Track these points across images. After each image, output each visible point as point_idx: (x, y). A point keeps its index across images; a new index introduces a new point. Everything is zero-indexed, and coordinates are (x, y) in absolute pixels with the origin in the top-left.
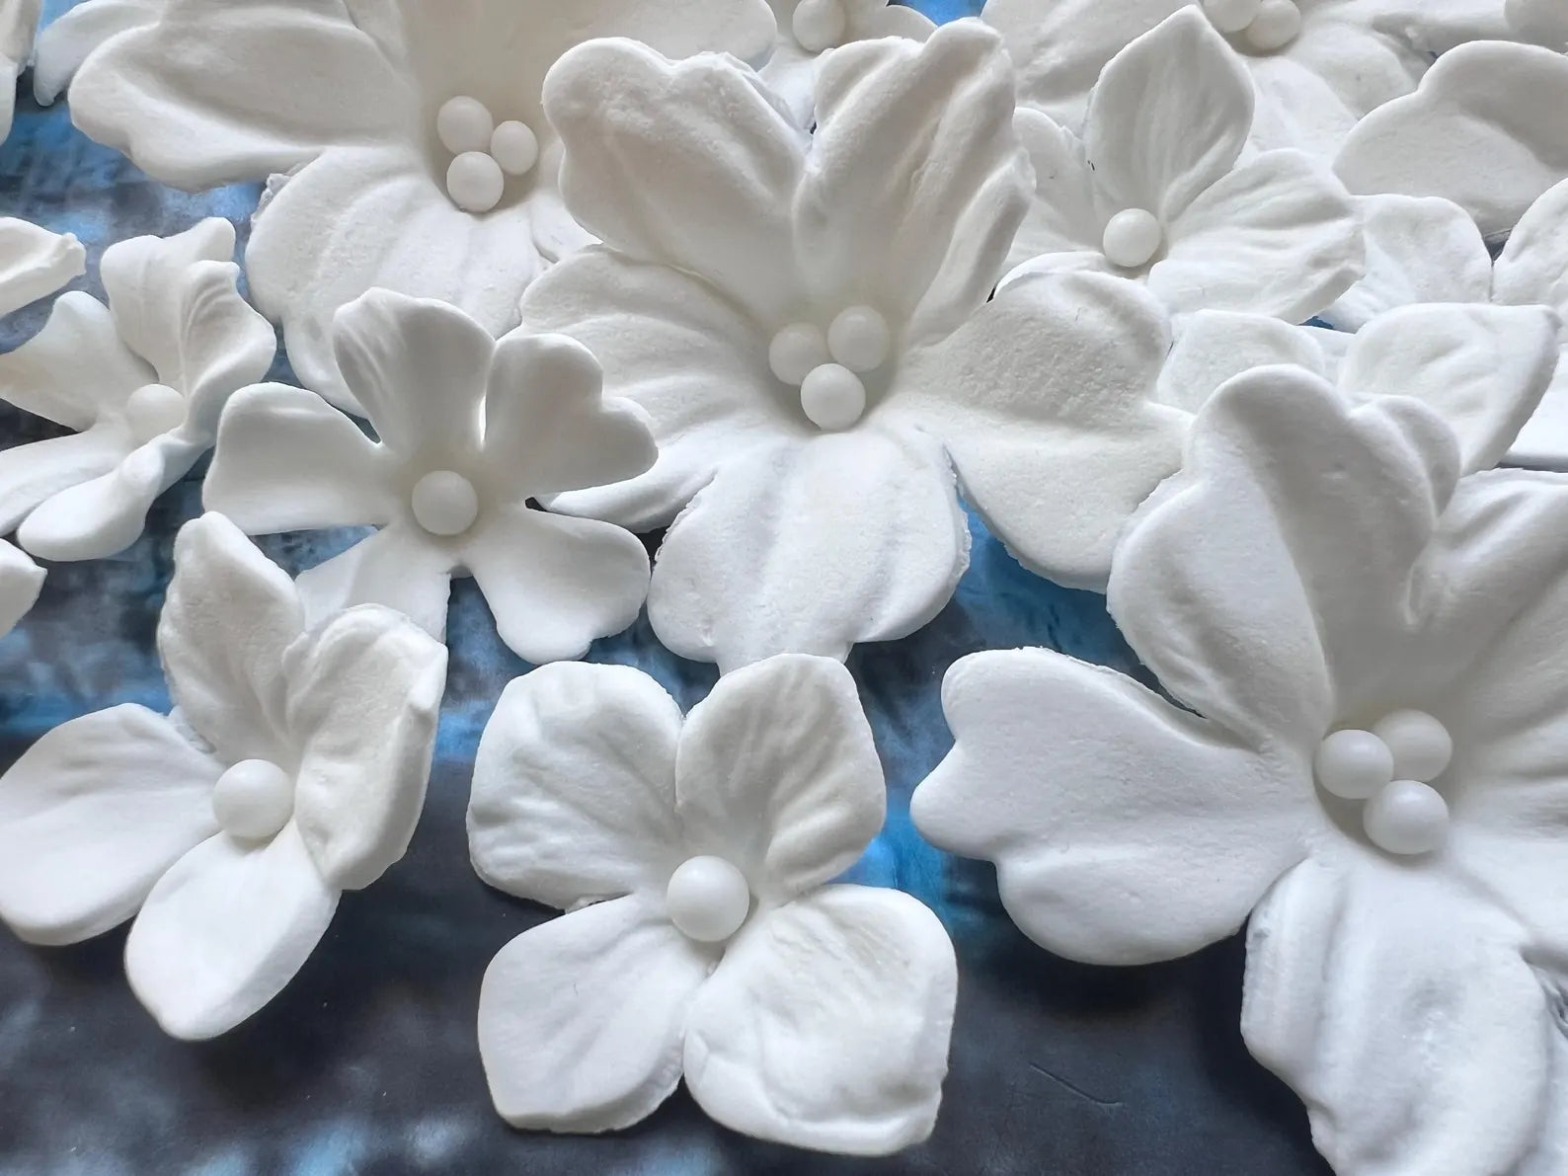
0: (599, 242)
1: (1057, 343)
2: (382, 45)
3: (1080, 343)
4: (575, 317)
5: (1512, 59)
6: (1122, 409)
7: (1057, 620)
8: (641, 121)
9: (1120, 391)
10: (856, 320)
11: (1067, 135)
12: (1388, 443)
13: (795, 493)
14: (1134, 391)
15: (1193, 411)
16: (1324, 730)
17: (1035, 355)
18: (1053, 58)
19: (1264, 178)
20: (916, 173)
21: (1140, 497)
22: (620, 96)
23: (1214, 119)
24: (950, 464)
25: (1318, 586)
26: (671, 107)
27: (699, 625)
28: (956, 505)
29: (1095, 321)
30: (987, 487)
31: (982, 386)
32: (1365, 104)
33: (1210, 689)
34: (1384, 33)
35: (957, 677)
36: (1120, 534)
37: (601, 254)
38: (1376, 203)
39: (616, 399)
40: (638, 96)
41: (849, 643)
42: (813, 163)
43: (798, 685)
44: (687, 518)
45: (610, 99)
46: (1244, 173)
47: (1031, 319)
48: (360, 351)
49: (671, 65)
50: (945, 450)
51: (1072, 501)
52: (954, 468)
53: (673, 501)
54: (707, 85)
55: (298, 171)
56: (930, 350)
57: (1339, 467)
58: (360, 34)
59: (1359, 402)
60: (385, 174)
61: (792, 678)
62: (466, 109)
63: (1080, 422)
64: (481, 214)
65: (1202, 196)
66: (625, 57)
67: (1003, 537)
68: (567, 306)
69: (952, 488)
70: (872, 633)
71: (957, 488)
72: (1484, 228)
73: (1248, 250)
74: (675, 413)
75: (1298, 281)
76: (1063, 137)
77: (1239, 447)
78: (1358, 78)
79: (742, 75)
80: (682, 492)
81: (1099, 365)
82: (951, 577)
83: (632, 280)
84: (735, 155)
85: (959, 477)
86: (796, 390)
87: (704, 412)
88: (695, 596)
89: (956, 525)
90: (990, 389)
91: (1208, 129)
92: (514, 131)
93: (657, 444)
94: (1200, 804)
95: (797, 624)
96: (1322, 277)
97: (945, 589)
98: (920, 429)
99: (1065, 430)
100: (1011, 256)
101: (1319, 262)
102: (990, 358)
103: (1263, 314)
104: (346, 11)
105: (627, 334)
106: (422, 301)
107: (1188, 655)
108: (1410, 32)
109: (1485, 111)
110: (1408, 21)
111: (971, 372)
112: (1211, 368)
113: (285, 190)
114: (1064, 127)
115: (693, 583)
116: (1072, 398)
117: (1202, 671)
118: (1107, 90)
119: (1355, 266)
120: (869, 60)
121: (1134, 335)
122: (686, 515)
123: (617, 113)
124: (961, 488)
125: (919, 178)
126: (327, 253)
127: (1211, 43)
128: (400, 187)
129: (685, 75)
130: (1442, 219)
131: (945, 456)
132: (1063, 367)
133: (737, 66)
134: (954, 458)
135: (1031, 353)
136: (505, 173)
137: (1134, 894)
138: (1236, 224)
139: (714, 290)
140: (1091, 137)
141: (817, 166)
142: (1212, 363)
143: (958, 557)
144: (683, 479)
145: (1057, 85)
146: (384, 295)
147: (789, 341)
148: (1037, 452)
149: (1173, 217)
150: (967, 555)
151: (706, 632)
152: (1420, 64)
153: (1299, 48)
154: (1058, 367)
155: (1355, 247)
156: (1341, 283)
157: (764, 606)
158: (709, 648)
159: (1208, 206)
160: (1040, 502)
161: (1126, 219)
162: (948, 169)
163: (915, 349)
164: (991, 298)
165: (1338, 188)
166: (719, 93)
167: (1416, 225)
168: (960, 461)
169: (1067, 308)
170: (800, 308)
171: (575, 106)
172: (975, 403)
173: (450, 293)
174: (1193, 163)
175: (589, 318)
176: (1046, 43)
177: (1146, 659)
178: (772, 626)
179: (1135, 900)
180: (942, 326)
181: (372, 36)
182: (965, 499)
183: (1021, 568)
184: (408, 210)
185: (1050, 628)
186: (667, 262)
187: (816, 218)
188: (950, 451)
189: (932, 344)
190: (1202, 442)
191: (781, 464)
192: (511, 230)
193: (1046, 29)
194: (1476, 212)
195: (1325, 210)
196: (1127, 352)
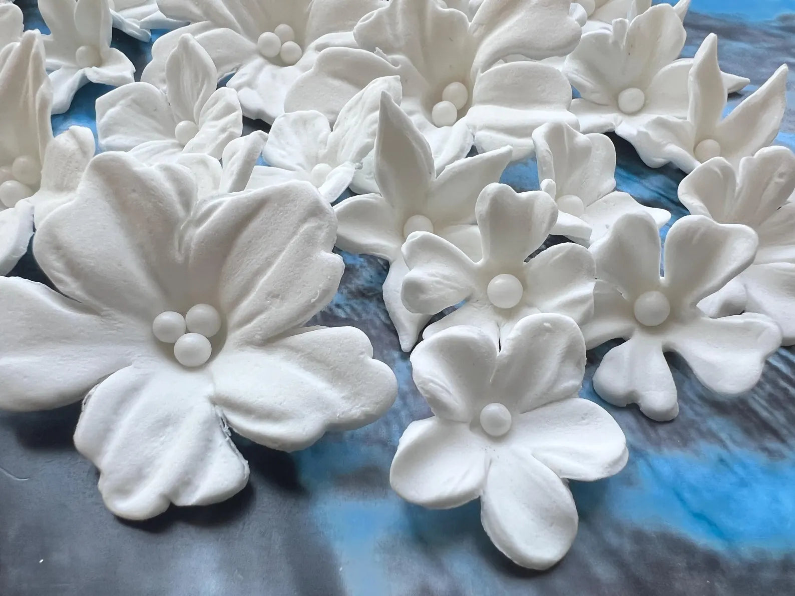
11: (161, 93)
19: (216, 100)
23: (200, 78)
33: (71, 286)
73: (210, 130)
91: (200, 83)
94: (68, 338)
96: (224, 136)
101: (223, 130)
117: (68, 279)
118: (168, 71)
137: (25, 377)
140: (168, 92)
161: (181, 125)
167: (304, 122)
174: (198, 98)
179: (25, 380)
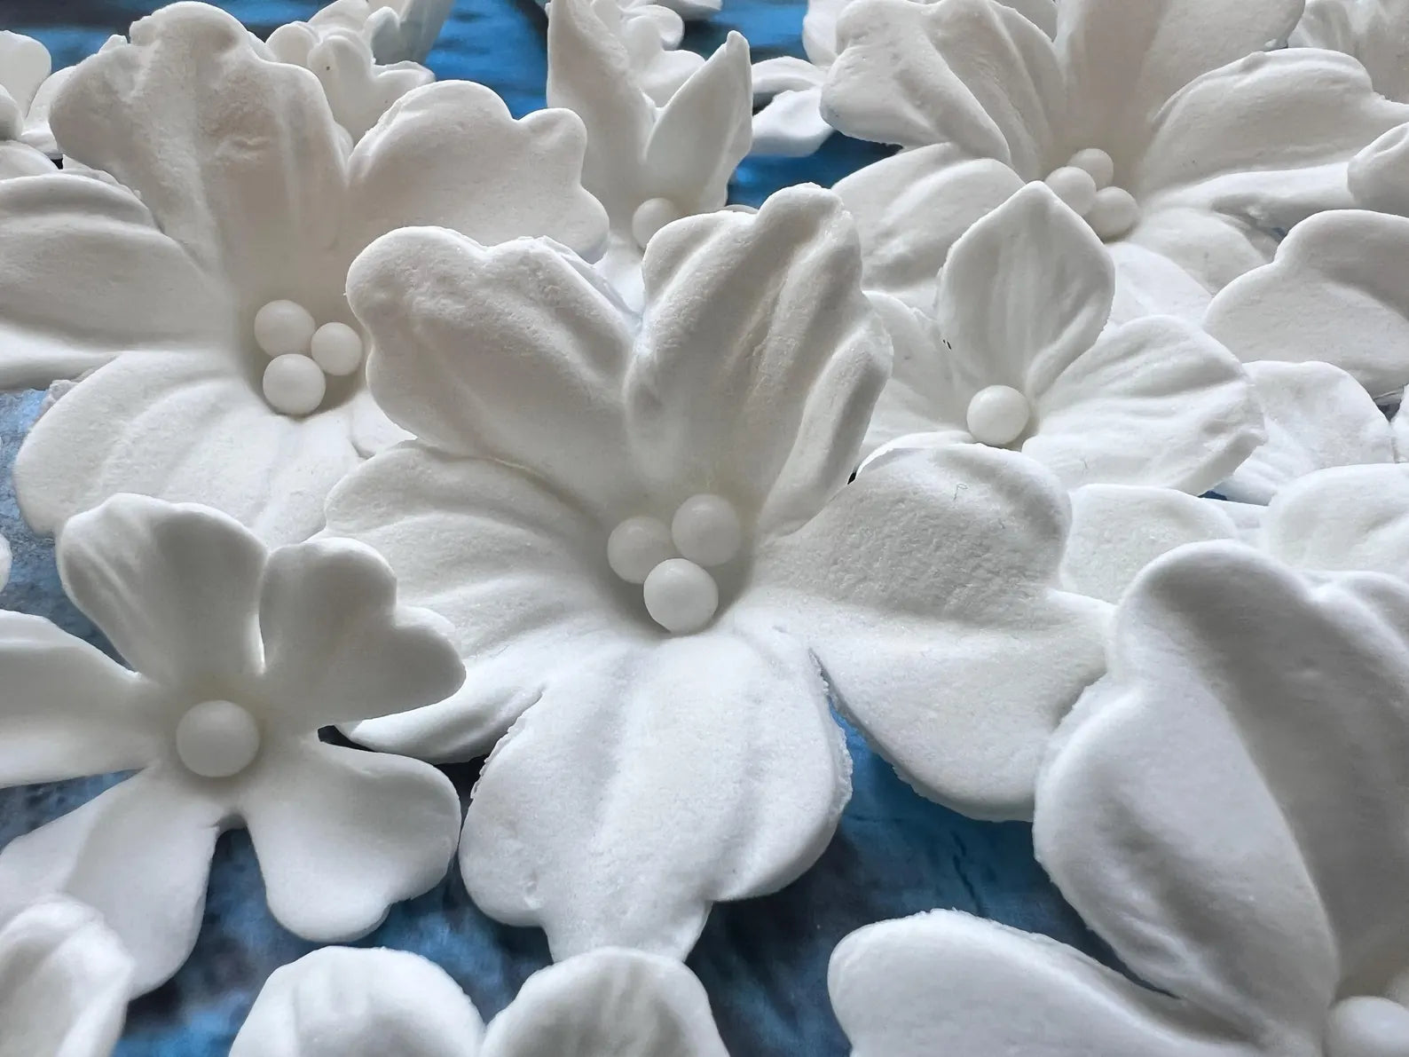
0: (414, 437)
1: (936, 526)
2: (193, 253)
3: (962, 525)
4: (385, 518)
5: (1368, 227)
6: (1023, 600)
7: (963, 849)
8: (450, 308)
9: (1017, 579)
10: (702, 509)
11: (919, 316)
12: (1368, 630)
13: (639, 710)
14: (1033, 578)
15: (1113, 601)
16: (1329, 995)
17: (910, 541)
18: (897, 247)
19: (1136, 346)
20: (757, 349)
21: (1061, 708)
22: (429, 284)
23: (1076, 287)
24: (820, 670)
25: (1300, 815)
26: (482, 293)
27: (521, 883)
28: (828, 717)
29: (978, 499)
30: (866, 698)
31: (849, 578)
32: (1217, 281)
33: (1187, 965)
34: (1225, 213)
35: (847, 963)
36: (1041, 759)
37: (414, 450)
38: (1255, 369)
39: (414, 610)
40: (447, 283)
41: (707, 902)
42: (643, 347)
43: (627, 996)
44: (508, 746)
45: (418, 286)
46: (1113, 342)
47: (902, 501)
48: (95, 568)
49: (485, 250)
50: (814, 656)
51: (972, 714)
52: (824, 675)
53: (492, 725)
54: (523, 268)
55: (87, 376)
56: (788, 540)
57: (1308, 663)
58: (167, 240)
59: (1318, 581)
60: (189, 378)
61: (620, 983)
62: (285, 313)
63: (970, 617)
64: (300, 416)
65: (1071, 368)
66: (434, 243)
67: (891, 757)
68: (377, 506)
69: (823, 698)
70: (737, 888)
71: (829, 698)
72: (1374, 390)
73: (1130, 420)
74: (499, 620)
75: (1191, 450)
76: (915, 318)
77: (1180, 644)
78: (1207, 256)
79: (565, 260)
80: (503, 714)
81: (988, 549)
82: (831, 813)
83: (449, 477)
84: (557, 340)
85: (831, 687)
86: (639, 588)
87: (535, 618)
88: (514, 845)
89: (832, 746)
90: (860, 581)
91: (1067, 303)
92: (336, 332)
93: (465, 662)
95: (642, 879)
96: (1220, 444)
97: (825, 827)
98: (781, 630)
99: (953, 626)
100: (867, 439)
101: (1214, 428)
102: (856, 546)
103: (1159, 485)
104: (152, 220)
105: (444, 536)
106: (180, 507)
107: (1154, 922)
108: (1253, 211)
109: (1346, 276)
110: (1251, 200)
111: (835, 563)
112: (1107, 546)
113: (68, 397)
114: (915, 309)
115: (513, 827)
116: (958, 590)
117: (1173, 942)
118: (954, 271)
119: (1255, 431)
120: (698, 236)
121: (1026, 514)
122: (507, 742)
123: (424, 300)
124: (835, 698)
125: (760, 353)
126: (111, 460)
127: (1062, 216)
128: (205, 390)
129: (500, 260)
130: (1328, 383)
131: (812, 661)
132: (945, 552)
133: (558, 249)
134: (824, 664)
135: (905, 538)
136: (326, 374)
138: (1116, 394)
139: (545, 484)
140: (943, 316)
141: (648, 347)
142: (1109, 541)
143: (838, 785)
144: (503, 700)
145: (904, 272)
146: (133, 503)
147: (628, 537)
148: (922, 653)
149: (1040, 392)
150: (847, 782)
151: (530, 890)
152: (1266, 241)
153: (1141, 233)
154: (938, 553)
155: (1250, 412)
156: (1240, 451)
157: (602, 854)
158: (533, 912)
159: (1077, 378)
160: (933, 715)
161: (988, 398)
162: (793, 343)
163: (771, 539)
164: (853, 478)
165: (1222, 352)
166: (536, 276)
167: (1299, 391)
168: (830, 668)
169: (945, 487)
170: (639, 500)
171: (381, 296)
172: (843, 597)
173: (251, 498)
174: (1056, 336)
175: (401, 519)
176: (888, 234)
177: (1094, 923)
178: (612, 880)
180: (799, 511)
181: (181, 242)
182: (840, 712)
183: (917, 794)
184: (213, 413)
185: (957, 861)
186: (488, 454)
187: (650, 400)
188: (818, 654)
189: (787, 533)
190: (1131, 638)
191: (623, 674)
192: (329, 431)
193: (888, 221)
194: (1359, 374)
195: (1210, 374)
196: (1019, 531)
